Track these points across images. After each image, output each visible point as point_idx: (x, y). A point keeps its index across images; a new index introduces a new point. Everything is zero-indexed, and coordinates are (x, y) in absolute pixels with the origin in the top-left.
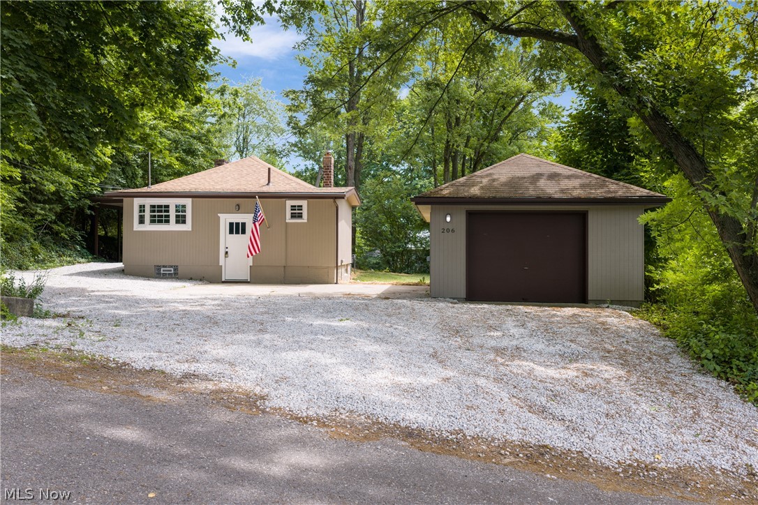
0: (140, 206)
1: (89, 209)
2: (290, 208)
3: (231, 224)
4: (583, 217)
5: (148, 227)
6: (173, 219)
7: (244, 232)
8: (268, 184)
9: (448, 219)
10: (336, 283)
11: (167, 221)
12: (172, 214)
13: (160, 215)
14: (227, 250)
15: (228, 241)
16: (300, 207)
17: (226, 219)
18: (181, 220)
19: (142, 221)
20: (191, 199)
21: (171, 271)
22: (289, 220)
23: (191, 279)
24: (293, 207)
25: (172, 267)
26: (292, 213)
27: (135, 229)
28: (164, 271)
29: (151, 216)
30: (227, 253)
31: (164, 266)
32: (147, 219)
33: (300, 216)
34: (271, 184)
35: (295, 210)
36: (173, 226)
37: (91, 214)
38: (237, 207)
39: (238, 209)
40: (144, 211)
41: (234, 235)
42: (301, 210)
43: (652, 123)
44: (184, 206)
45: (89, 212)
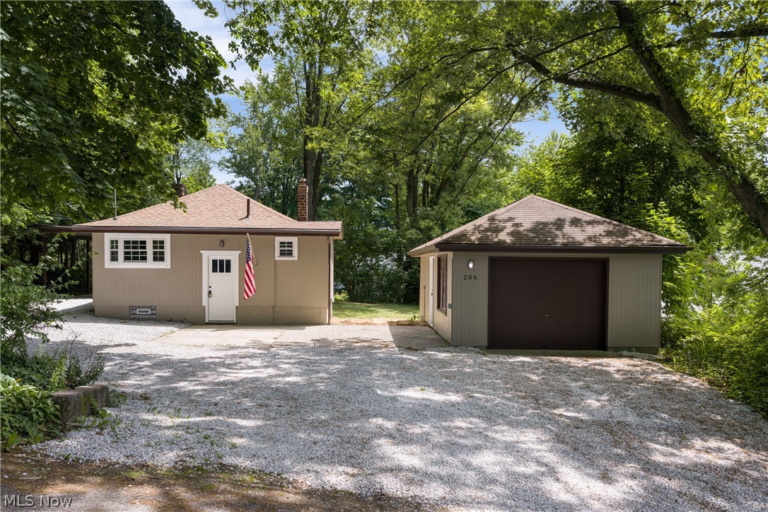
0: (112, 242)
1: (37, 240)
2: (279, 245)
3: (215, 262)
4: (604, 264)
5: (121, 264)
6: (150, 255)
7: (228, 270)
8: (247, 217)
9: (471, 265)
10: (329, 324)
11: (144, 259)
12: (150, 250)
13: (135, 252)
14: (210, 289)
15: (211, 279)
16: (290, 244)
17: (208, 256)
18: (159, 257)
19: (114, 257)
20: (169, 235)
21: (148, 312)
22: (278, 258)
23: (171, 320)
24: (282, 244)
25: (149, 307)
26: (281, 250)
27: (106, 267)
28: (139, 312)
29: (126, 253)
30: (210, 292)
31: (139, 307)
32: (121, 256)
33: (290, 253)
34: (250, 217)
35: (285, 247)
36: (150, 264)
37: (40, 245)
38: (222, 244)
39: (222, 245)
40: (117, 247)
41: (218, 274)
42: (291, 247)
43: (739, 190)
44: (162, 242)
45: (37, 242)
